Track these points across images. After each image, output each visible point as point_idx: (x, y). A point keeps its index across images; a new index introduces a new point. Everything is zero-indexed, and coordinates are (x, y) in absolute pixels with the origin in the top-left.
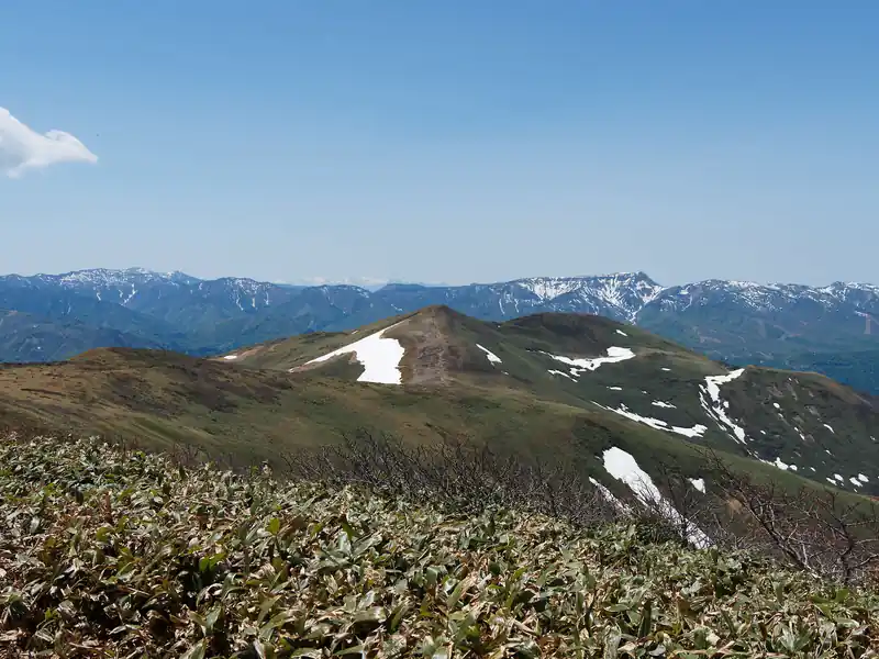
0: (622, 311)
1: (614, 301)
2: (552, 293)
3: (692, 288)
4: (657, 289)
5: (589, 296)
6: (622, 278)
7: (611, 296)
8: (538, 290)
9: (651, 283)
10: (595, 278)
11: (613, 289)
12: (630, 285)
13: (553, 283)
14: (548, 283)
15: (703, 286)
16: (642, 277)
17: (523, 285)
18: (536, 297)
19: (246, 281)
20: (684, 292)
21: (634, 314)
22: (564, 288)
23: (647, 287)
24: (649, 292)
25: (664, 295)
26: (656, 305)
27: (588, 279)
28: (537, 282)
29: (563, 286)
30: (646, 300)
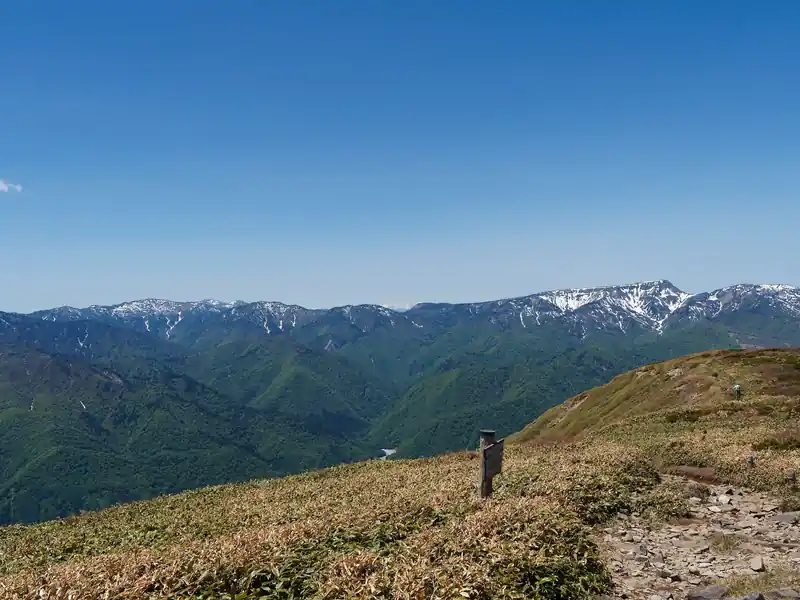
0: (648, 320)
1: (639, 310)
2: (574, 305)
3: (721, 294)
4: (684, 297)
5: (613, 306)
6: (645, 287)
7: (635, 305)
8: (560, 302)
9: (676, 290)
10: (618, 288)
11: (637, 299)
12: (654, 293)
13: (575, 295)
14: (570, 295)
15: (733, 290)
16: (666, 284)
17: (544, 298)
18: (558, 310)
19: (276, 305)
20: (713, 298)
21: (660, 322)
22: (586, 299)
23: (673, 294)
24: (675, 300)
25: (691, 302)
26: (684, 312)
27: (610, 289)
28: (558, 294)
29: (585, 297)
30: (672, 308)
